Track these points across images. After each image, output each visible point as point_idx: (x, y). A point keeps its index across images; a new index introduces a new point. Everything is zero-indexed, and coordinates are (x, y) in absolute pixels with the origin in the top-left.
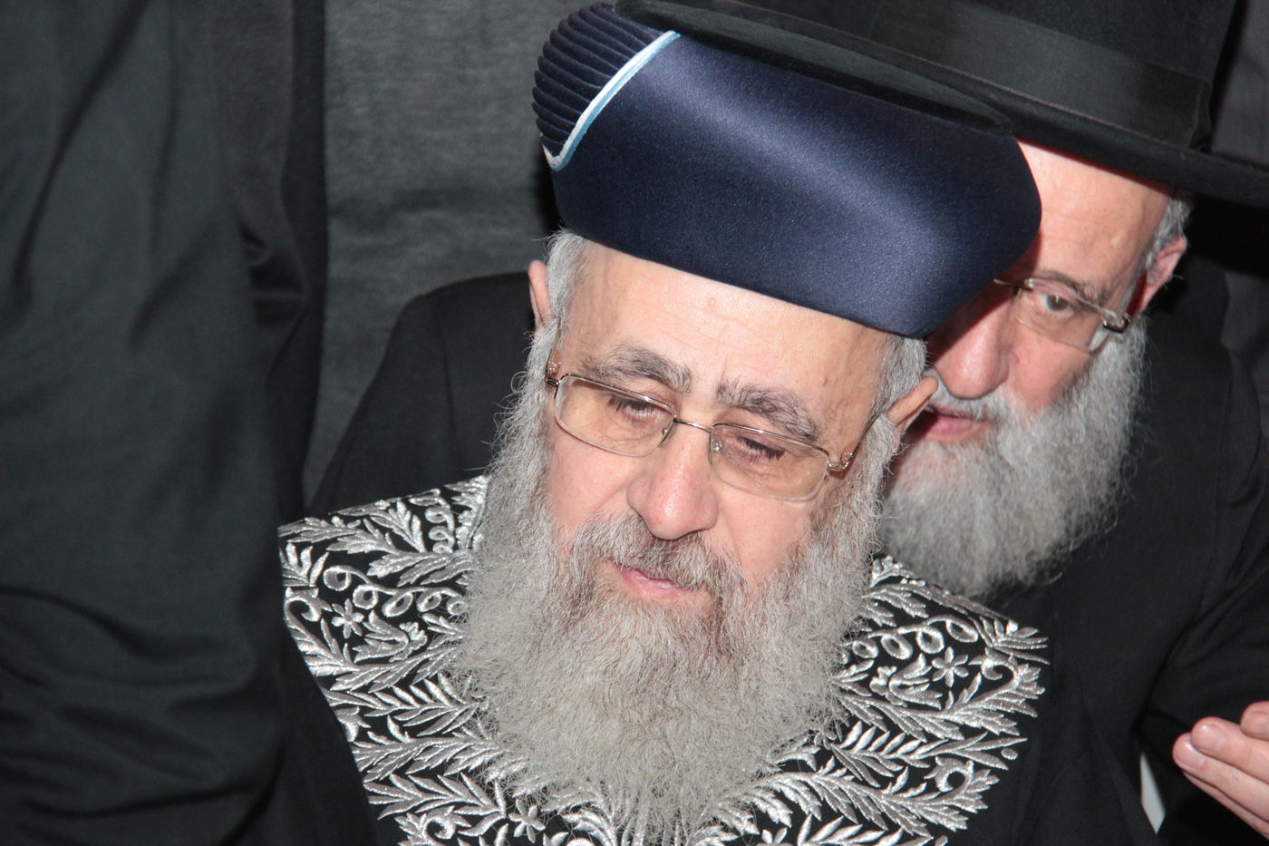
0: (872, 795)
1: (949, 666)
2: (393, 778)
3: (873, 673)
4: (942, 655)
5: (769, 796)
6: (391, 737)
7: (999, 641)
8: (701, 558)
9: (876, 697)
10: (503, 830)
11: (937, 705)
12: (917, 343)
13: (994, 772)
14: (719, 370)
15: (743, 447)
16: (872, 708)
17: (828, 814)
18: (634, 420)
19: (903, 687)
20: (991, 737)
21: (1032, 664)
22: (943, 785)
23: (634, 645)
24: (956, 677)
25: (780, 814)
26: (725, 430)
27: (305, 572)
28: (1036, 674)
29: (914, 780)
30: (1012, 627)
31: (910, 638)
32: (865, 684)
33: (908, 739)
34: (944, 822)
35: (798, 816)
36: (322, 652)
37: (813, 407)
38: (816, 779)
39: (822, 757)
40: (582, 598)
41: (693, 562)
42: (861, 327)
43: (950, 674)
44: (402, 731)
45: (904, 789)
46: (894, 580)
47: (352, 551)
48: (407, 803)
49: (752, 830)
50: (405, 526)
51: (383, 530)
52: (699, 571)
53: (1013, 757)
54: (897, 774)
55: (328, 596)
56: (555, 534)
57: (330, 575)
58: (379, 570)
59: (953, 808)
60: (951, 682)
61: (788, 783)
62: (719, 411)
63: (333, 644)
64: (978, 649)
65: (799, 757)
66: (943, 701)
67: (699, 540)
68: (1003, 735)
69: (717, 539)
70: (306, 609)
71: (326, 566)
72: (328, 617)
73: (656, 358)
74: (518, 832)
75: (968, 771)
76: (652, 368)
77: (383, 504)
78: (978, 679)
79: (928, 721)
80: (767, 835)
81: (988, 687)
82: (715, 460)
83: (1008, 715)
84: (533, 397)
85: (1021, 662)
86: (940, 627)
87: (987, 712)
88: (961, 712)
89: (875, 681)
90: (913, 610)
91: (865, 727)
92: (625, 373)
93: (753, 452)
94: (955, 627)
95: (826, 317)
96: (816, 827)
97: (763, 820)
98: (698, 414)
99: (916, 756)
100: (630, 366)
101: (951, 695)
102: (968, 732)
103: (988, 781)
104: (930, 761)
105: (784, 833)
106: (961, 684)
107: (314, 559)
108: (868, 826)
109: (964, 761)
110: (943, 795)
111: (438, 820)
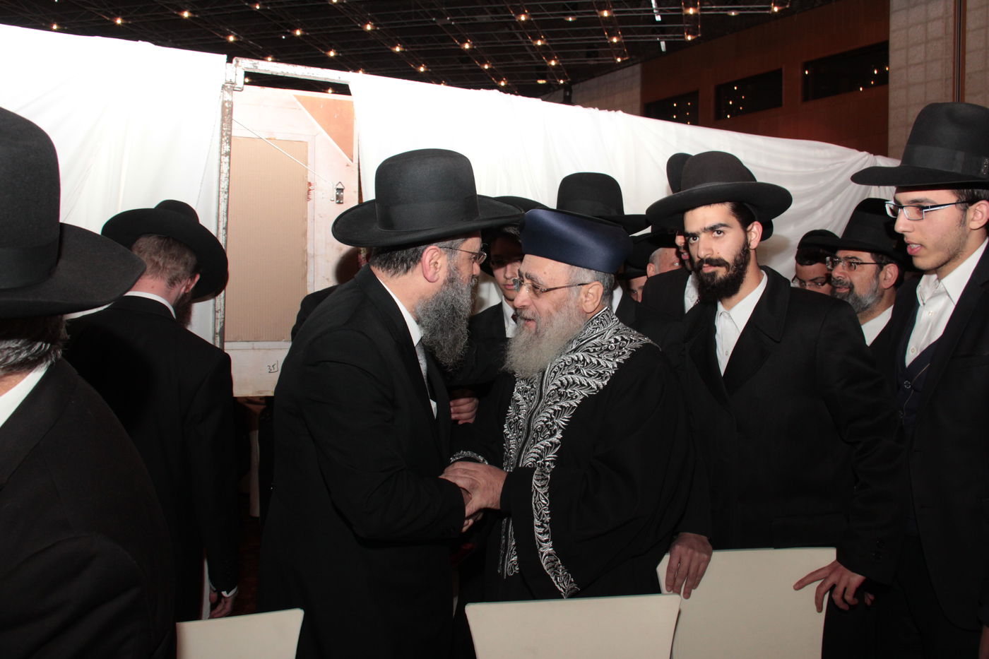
41: (526, 313)
67: (527, 309)
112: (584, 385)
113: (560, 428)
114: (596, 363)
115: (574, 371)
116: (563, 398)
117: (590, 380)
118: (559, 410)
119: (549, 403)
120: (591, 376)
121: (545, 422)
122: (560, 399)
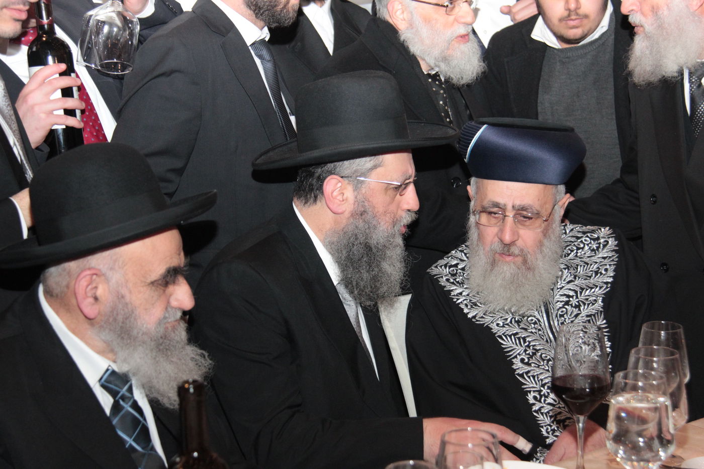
0: (589, 281)
1: (593, 245)
2: (484, 316)
3: (577, 253)
4: (590, 243)
5: (567, 291)
6: (479, 306)
7: (602, 235)
8: (517, 249)
9: (580, 258)
10: (513, 320)
11: (594, 255)
12: (562, 186)
13: (614, 265)
14: (512, 202)
15: (522, 218)
16: (581, 261)
17: (582, 289)
18: (495, 218)
19: (585, 253)
20: (610, 257)
21: (612, 237)
22: (603, 272)
23: (507, 272)
24: (596, 247)
25: (571, 293)
26: (517, 216)
27: (445, 271)
28: (613, 239)
29: (596, 274)
30: (603, 230)
31: (582, 242)
32: (576, 256)
33: (591, 265)
34: (607, 281)
36: (457, 288)
37: (536, 206)
38: (576, 282)
39: (575, 277)
40: (493, 263)
41: (515, 250)
42: (545, 185)
43: (595, 247)
44: (481, 304)
45: (595, 277)
46: (572, 230)
47: (453, 264)
48: (489, 321)
49: (567, 299)
50: (461, 256)
51: (457, 258)
52: (517, 252)
53: (617, 259)
54: (592, 274)
55: (453, 275)
56: (484, 249)
57: (451, 270)
58: (460, 267)
59: (608, 276)
60: (595, 248)
61: (570, 286)
62: (514, 212)
63: (458, 285)
64: (598, 239)
65: (570, 279)
66: (595, 253)
67: (516, 245)
68: (613, 256)
69: (520, 243)
70: (449, 279)
71: (449, 269)
72: (455, 280)
73: (497, 203)
74: (516, 319)
75: (608, 267)
76: (497, 205)
77: (454, 252)
78: (601, 245)
79: (594, 259)
80: (571, 299)
81: (604, 246)
82: (516, 223)
83: (612, 251)
84: (472, 219)
85: (609, 238)
86: (587, 236)
87: (607, 252)
88: (601, 254)
89: (578, 254)
90: (580, 235)
91: (581, 266)
92: (491, 208)
93: (525, 219)
94: (591, 235)
95: (536, 185)
96: (581, 293)
97: (568, 296)
98: (510, 214)
99: (595, 268)
100: (491, 206)
101: (597, 252)
102: (604, 258)
103: (613, 267)
104: (598, 268)
105: (575, 297)
106: (598, 248)
107: (446, 268)
108: (592, 288)
109: (606, 265)
110: (604, 274)
111: (498, 322)
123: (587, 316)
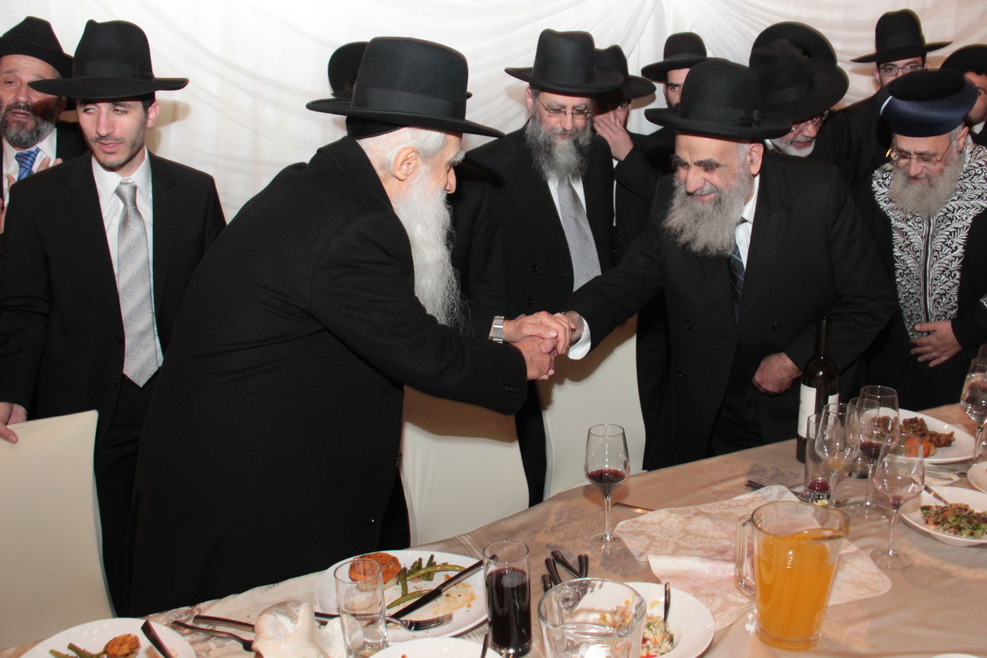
17: (960, 208)
35: (954, 209)
36: (882, 189)
96: (958, 210)
112: (969, 208)
113: (960, 244)
114: (972, 187)
115: (956, 198)
116: (953, 222)
117: (972, 202)
118: (954, 232)
119: (941, 227)
120: (972, 199)
121: (944, 243)
122: (951, 222)
123: (955, 228)
